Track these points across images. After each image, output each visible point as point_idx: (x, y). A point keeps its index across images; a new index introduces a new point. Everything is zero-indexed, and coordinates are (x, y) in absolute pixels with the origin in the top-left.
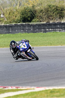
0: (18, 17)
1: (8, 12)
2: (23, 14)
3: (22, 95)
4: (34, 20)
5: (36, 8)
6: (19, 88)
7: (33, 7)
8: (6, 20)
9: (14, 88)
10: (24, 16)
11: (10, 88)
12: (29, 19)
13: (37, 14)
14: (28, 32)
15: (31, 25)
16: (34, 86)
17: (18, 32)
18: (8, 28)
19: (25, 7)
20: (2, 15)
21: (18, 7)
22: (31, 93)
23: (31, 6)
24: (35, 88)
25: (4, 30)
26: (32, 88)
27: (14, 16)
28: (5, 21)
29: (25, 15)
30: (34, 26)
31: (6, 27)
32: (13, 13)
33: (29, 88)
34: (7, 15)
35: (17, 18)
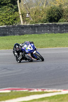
0: (45, 17)
1: (34, 11)
2: (49, 14)
3: (48, 97)
4: (61, 20)
5: (64, 8)
6: (45, 91)
7: (60, 6)
8: (32, 20)
9: (40, 91)
10: (50, 15)
11: (36, 90)
12: (56, 19)
13: (64, 14)
14: (54, 32)
15: (58, 25)
16: (61, 88)
17: (44, 33)
18: (34, 28)
19: (52, 6)
20: (27, 15)
21: (44, 6)
22: (58, 95)
23: (59, 5)
24: (62, 90)
25: (29, 30)
26: (59, 90)
27: (40, 16)
28: (30, 20)
29: (52, 15)
30: (61, 26)
31: (31, 27)
32: (40, 13)
33: (55, 91)
34: (33, 15)
35: (43, 17)
